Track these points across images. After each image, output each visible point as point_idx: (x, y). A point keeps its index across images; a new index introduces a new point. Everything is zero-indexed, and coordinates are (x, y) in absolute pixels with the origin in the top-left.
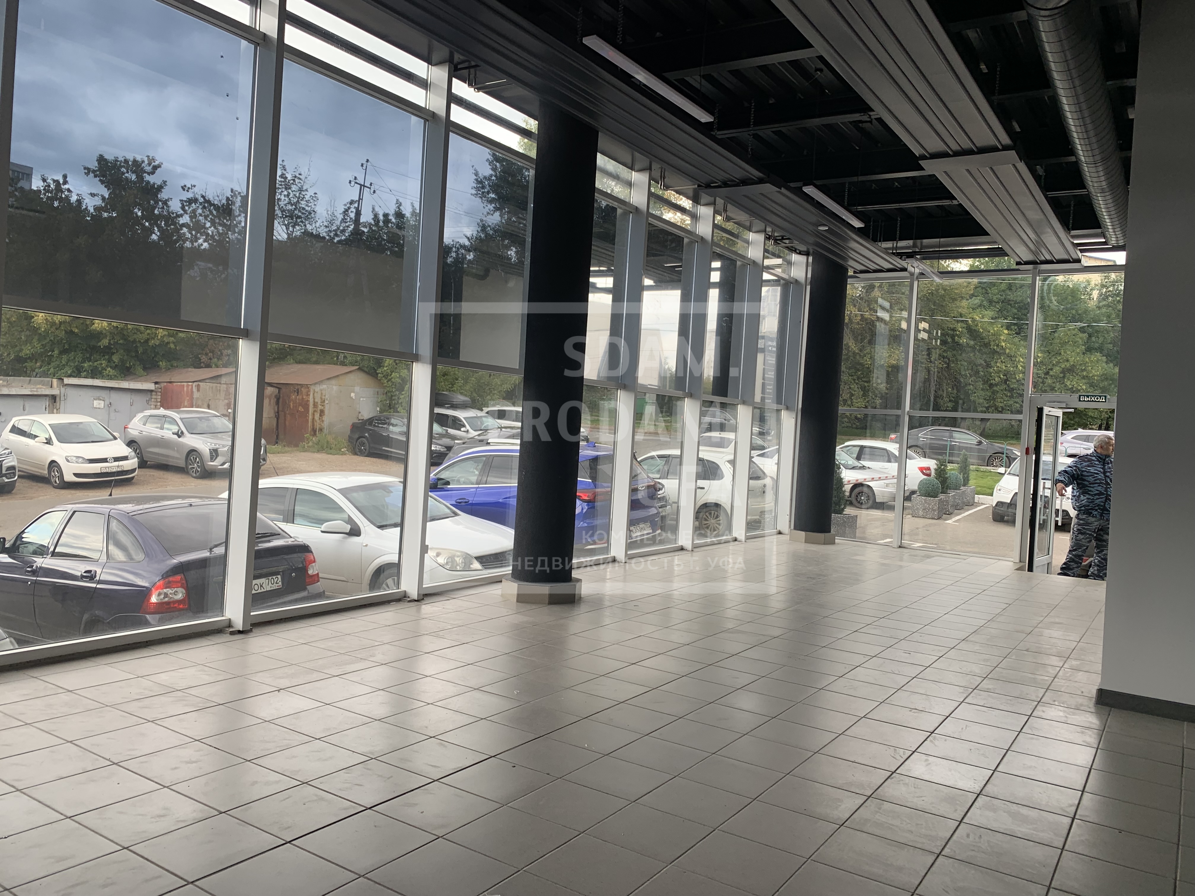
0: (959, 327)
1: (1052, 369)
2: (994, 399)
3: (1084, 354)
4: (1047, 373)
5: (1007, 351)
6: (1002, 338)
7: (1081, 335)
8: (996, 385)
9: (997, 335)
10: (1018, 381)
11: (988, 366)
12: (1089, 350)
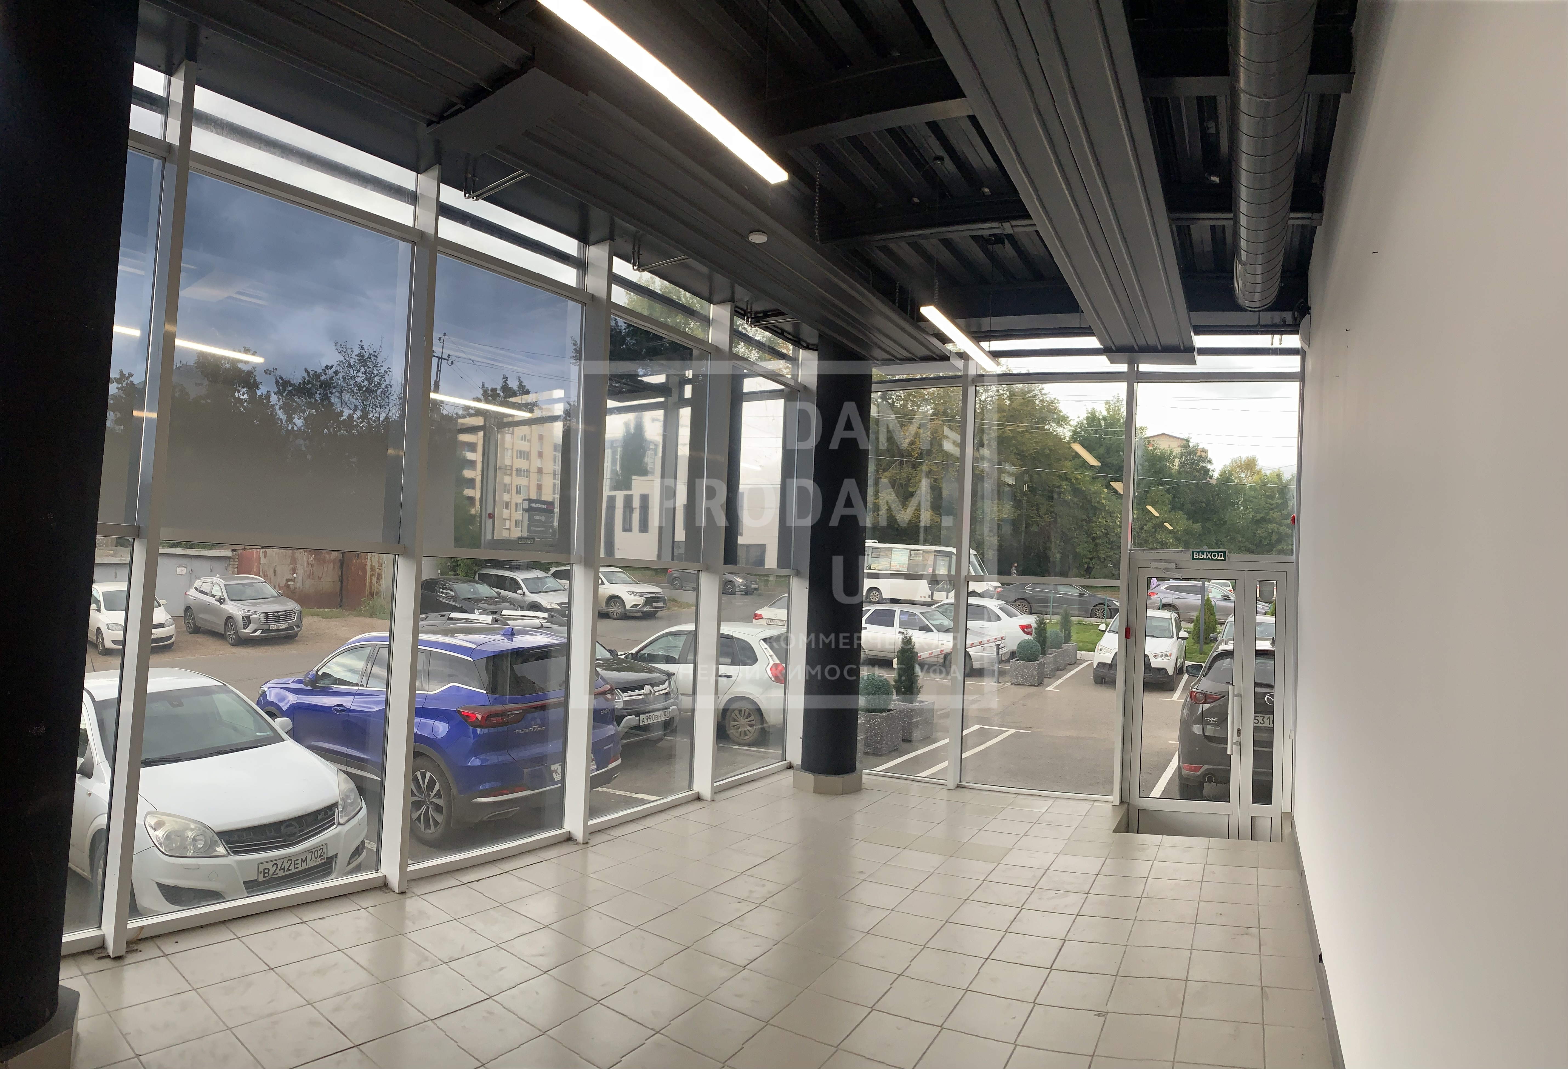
0: (1065, 486)
1: (1146, 525)
2: (1097, 551)
3: (1170, 512)
4: (1142, 529)
5: (1107, 508)
6: (1103, 496)
7: (1168, 495)
8: (1098, 538)
9: (1098, 493)
10: (1116, 535)
11: (1090, 521)
12: (1174, 509)
